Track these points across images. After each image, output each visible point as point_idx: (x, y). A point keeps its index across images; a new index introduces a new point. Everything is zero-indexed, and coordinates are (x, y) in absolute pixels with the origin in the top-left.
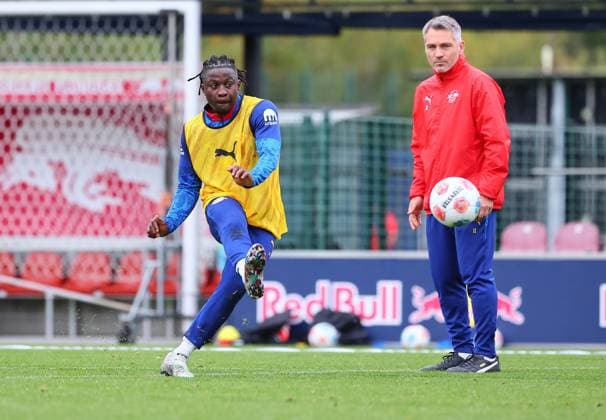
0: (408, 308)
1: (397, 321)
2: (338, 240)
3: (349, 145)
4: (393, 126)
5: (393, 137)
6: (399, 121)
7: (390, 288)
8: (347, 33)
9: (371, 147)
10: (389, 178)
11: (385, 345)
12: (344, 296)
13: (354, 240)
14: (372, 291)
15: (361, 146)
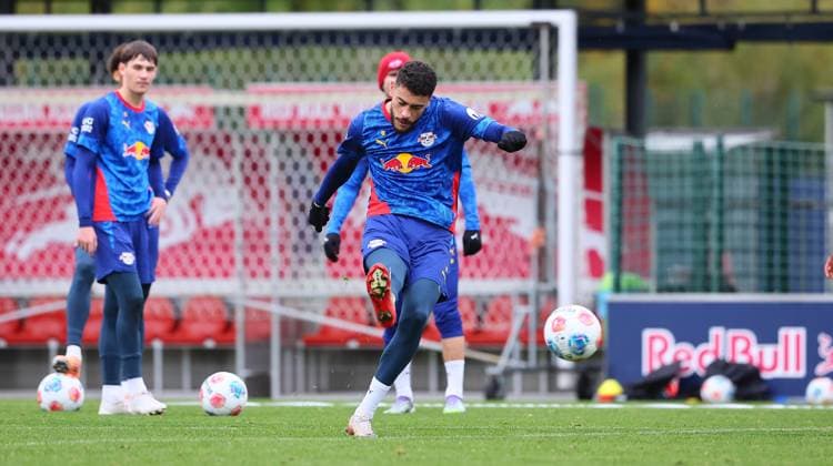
0: (813, 358)
1: (802, 373)
2: (733, 282)
3: (746, 174)
4: (795, 152)
5: (796, 164)
6: (801, 146)
7: (793, 336)
8: (743, 48)
9: (770, 176)
10: (790, 211)
11: (789, 400)
12: (741, 345)
13: (752, 281)
14: (773, 340)
15: (759, 175)
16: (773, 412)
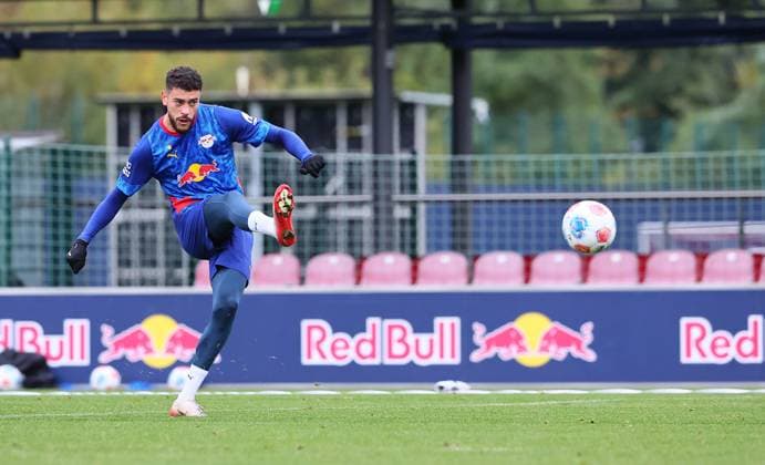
0: (97, 348)
1: (86, 362)
2: (21, 276)
3: (32, 175)
4: (78, 153)
5: (79, 165)
6: (84, 148)
7: (77, 327)
8: (28, 56)
9: (55, 176)
10: (74, 209)
11: (74, 386)
12: (28, 336)
13: (39, 276)
14: (59, 331)
15: (44, 176)
16: (58, 398)
